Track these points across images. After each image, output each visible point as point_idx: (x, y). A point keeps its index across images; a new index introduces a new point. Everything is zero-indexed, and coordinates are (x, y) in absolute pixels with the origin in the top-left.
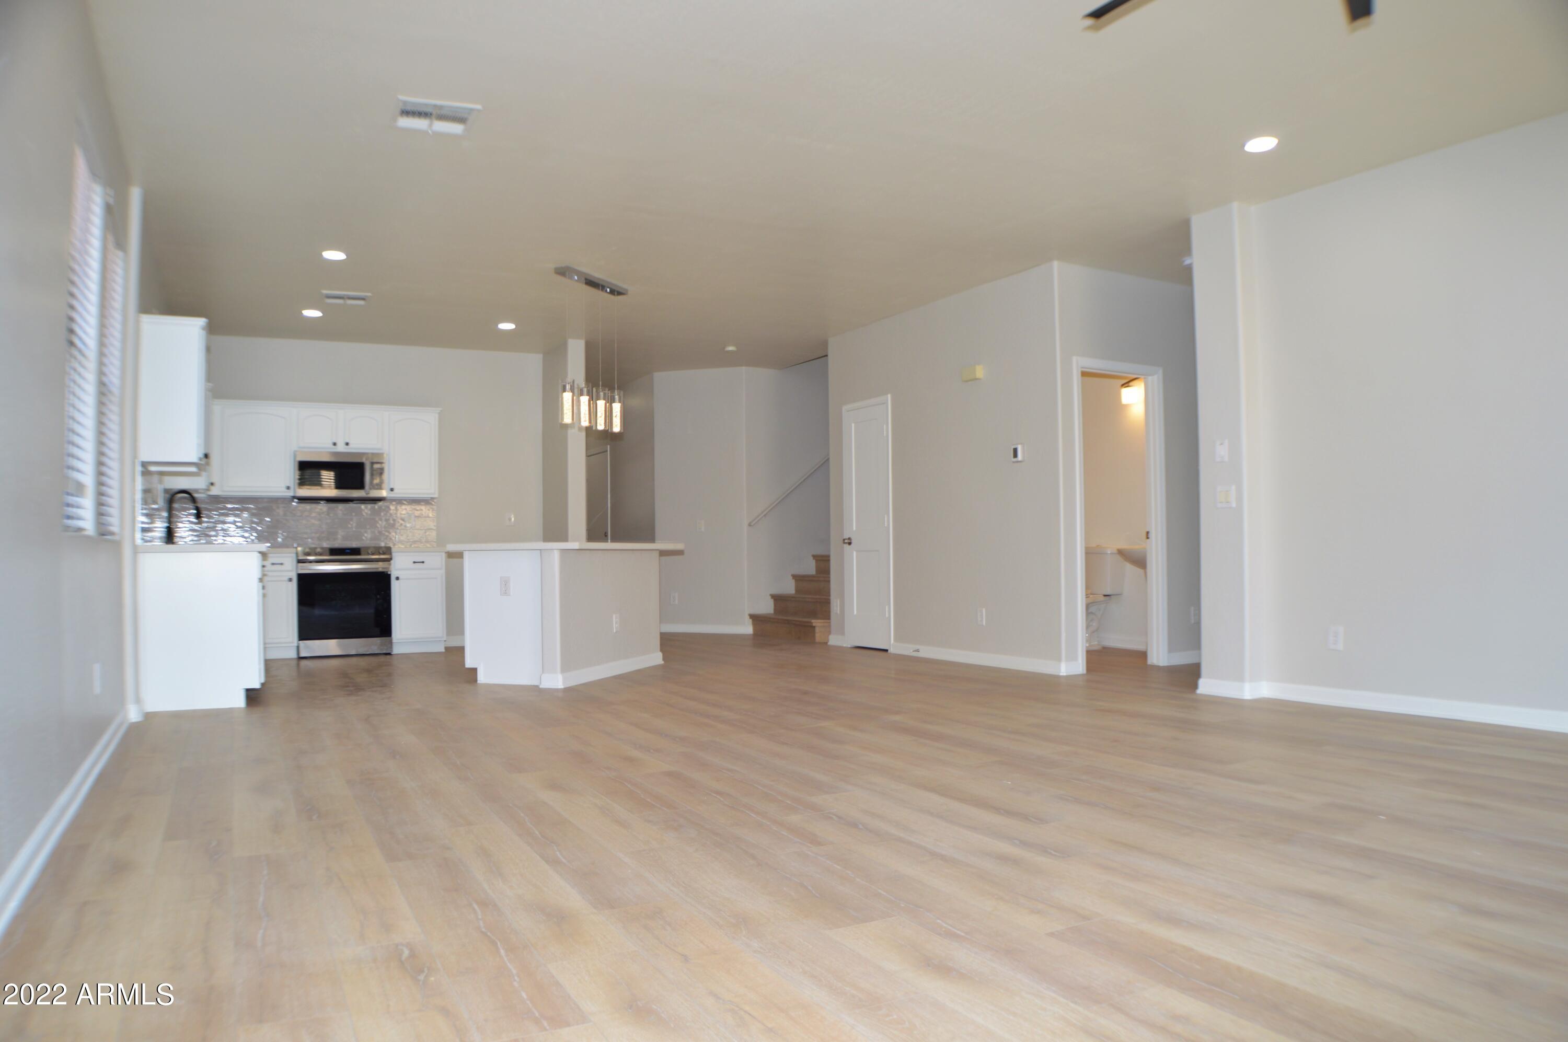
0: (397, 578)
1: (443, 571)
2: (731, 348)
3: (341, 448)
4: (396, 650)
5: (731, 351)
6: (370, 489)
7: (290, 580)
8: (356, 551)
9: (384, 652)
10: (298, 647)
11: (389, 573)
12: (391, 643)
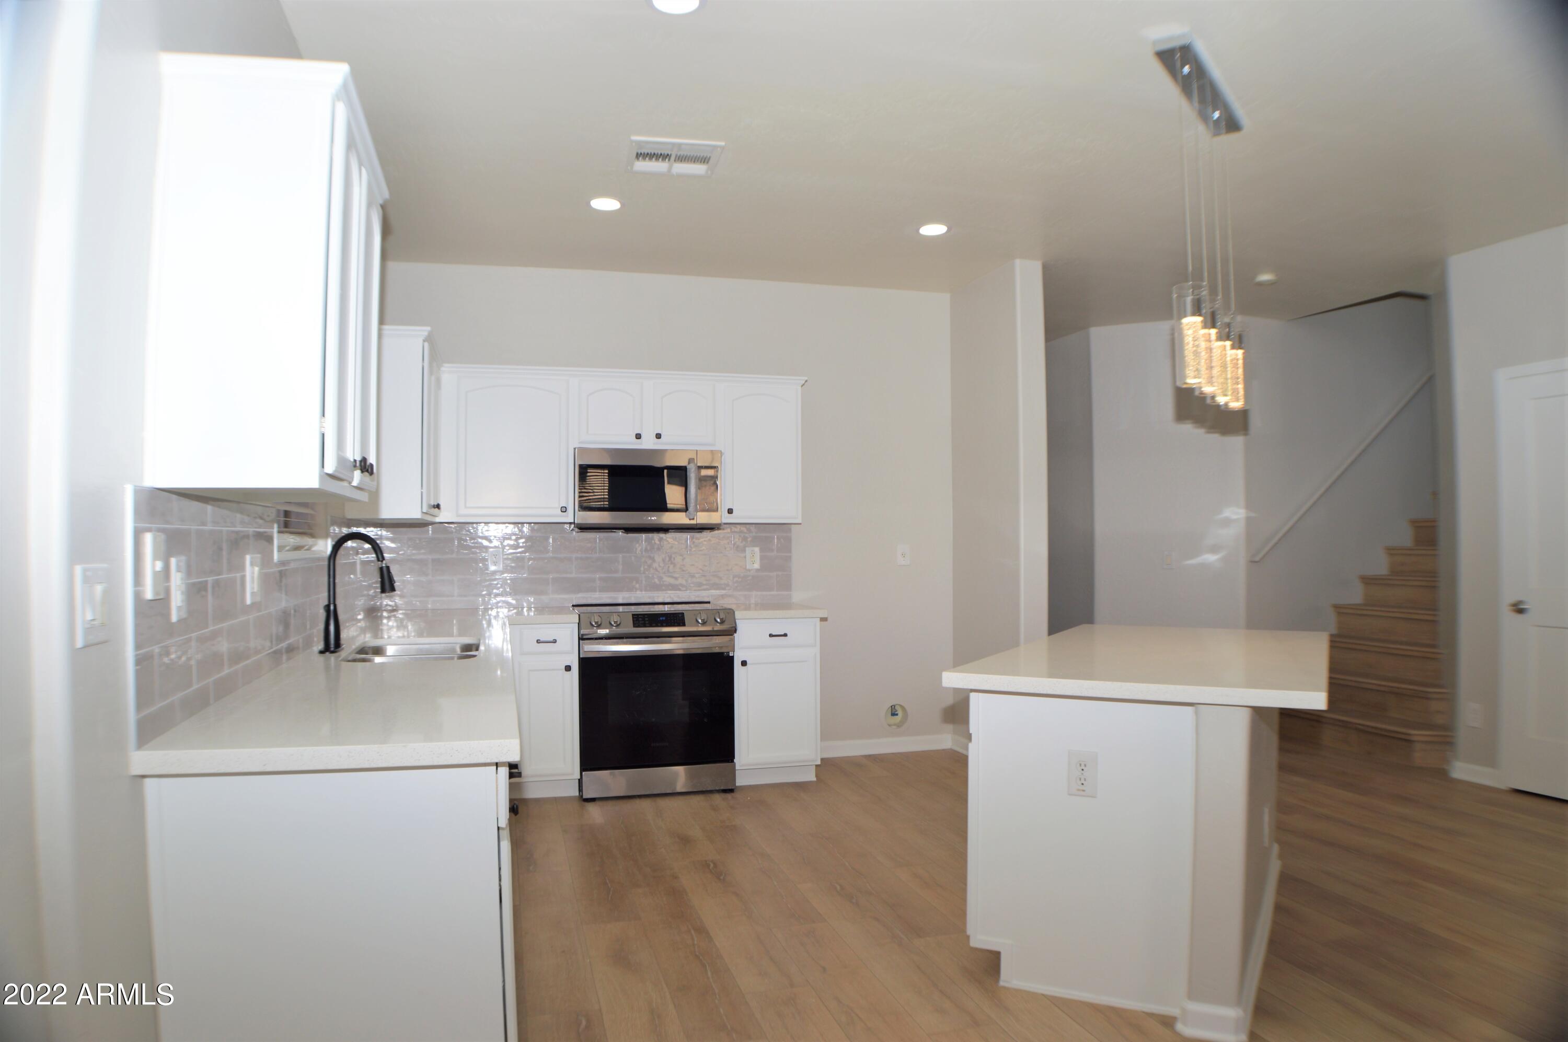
0: (744, 663)
1: (816, 651)
2: (1265, 277)
3: (648, 443)
4: (741, 781)
5: (1268, 281)
6: (697, 511)
7: (568, 668)
8: (676, 619)
9: (722, 788)
10: (580, 781)
11: (731, 654)
12: (733, 771)
